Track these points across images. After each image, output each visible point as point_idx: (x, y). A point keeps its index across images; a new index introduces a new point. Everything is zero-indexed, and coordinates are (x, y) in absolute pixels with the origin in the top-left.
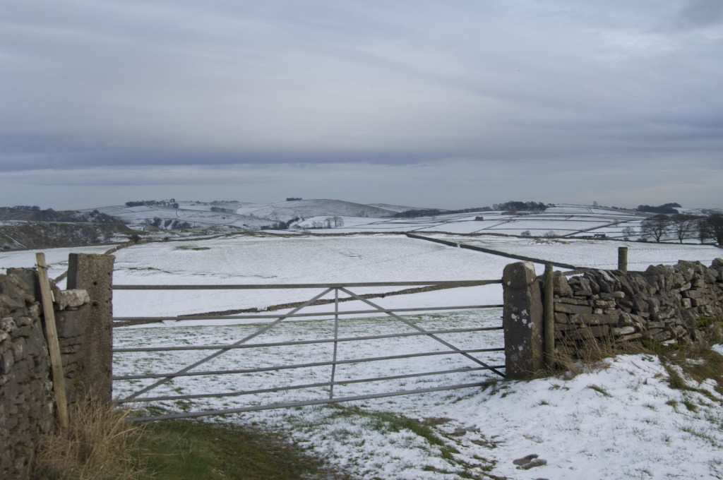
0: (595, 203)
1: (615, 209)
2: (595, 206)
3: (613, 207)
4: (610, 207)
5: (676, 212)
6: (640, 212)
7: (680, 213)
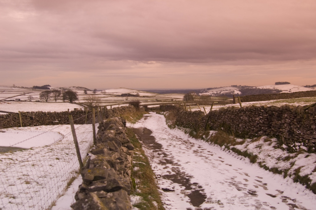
0: (14, 85)
1: (23, 87)
2: (14, 87)
3: (22, 87)
4: (21, 87)
5: (49, 89)
6: (34, 89)
7: (51, 89)
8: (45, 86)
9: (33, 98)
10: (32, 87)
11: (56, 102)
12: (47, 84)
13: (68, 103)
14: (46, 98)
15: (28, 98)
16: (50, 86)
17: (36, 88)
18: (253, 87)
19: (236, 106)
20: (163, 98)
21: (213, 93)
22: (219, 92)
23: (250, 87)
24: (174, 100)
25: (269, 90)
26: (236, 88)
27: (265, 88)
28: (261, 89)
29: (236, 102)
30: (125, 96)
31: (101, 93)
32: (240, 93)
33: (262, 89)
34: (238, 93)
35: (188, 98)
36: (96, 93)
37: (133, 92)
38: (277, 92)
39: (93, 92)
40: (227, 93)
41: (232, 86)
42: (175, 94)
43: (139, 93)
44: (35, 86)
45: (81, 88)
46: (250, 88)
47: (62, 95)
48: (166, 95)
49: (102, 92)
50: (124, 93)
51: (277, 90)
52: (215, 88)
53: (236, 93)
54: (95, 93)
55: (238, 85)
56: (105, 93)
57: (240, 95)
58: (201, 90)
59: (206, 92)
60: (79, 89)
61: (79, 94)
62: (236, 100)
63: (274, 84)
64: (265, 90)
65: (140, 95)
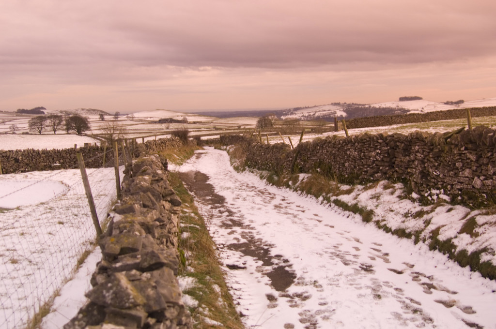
5: (43, 113)
6: (18, 114)
7: (46, 113)
8: (36, 108)
9: (18, 128)
10: (16, 111)
11: (55, 134)
12: (40, 106)
13: (75, 135)
14: (38, 128)
15: (10, 128)
16: (45, 109)
17: (22, 112)
18: (365, 105)
19: (340, 135)
20: (225, 125)
21: (302, 116)
22: (312, 114)
23: (360, 105)
24: (242, 127)
25: (390, 110)
26: (339, 108)
27: (384, 107)
28: (377, 109)
29: (339, 129)
30: (165, 123)
31: (127, 119)
32: (344, 114)
33: (379, 109)
34: (341, 116)
35: (265, 124)
36: (119, 119)
37: (178, 116)
38: (402, 112)
39: (113, 117)
40: (325, 115)
41: (332, 104)
42: (243, 118)
43: (187, 117)
44: (20, 109)
45: (94, 110)
46: (360, 107)
47: (64, 122)
48: (228, 119)
49: (128, 117)
50: (163, 117)
51: (402, 109)
52: (306, 108)
53: (339, 115)
54: (117, 118)
55: (342, 102)
56: (133, 118)
57: (345, 118)
58: (285, 111)
59: (292, 114)
60: (92, 113)
61: (91, 120)
62: (339, 126)
63: (398, 99)
64: (384, 109)
65: (189, 121)
